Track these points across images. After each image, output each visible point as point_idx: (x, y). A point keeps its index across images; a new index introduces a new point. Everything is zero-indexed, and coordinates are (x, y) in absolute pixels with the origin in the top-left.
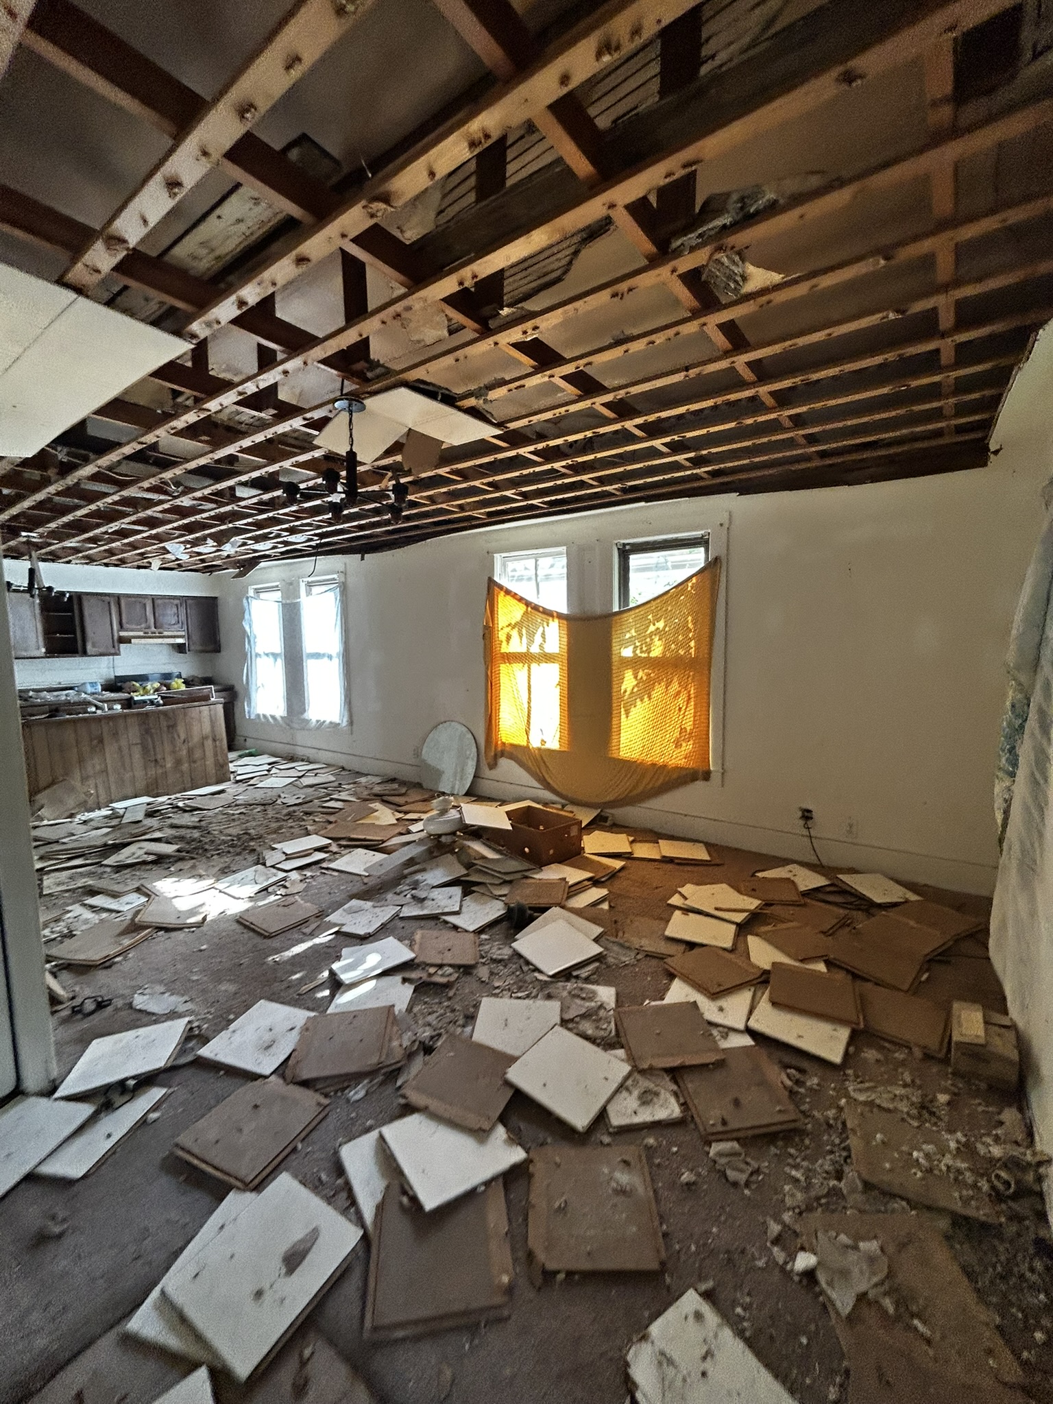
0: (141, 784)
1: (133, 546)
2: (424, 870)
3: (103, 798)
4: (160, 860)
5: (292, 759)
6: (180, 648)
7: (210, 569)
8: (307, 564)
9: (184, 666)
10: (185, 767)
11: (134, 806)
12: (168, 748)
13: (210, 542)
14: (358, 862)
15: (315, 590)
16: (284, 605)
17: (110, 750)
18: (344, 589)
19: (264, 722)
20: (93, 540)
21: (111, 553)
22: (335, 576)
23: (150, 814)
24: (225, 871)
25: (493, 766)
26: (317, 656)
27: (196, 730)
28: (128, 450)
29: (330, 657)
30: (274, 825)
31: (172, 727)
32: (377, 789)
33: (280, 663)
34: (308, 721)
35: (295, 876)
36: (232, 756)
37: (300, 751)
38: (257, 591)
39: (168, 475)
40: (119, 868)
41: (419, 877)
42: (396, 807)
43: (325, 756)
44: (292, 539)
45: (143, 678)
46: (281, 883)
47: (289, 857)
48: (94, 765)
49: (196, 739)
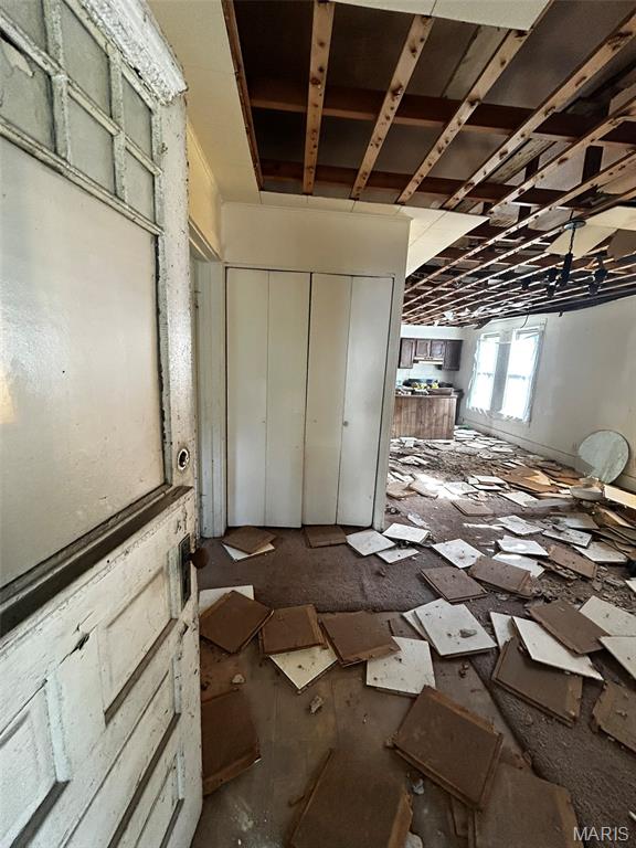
0: (413, 432)
1: (429, 314)
2: (565, 517)
3: (397, 434)
4: (420, 466)
5: (488, 435)
6: (439, 367)
7: (462, 325)
8: (521, 320)
9: (439, 377)
10: (434, 427)
11: (410, 442)
12: (427, 416)
13: (467, 310)
14: (521, 498)
15: (523, 336)
16: (500, 345)
17: (404, 412)
20: (413, 313)
21: (419, 318)
22: (539, 327)
23: (415, 446)
24: (448, 480)
26: (516, 377)
27: (441, 409)
29: (524, 378)
30: (475, 466)
31: (431, 406)
32: (540, 464)
33: (492, 380)
34: (502, 415)
35: (483, 493)
36: (456, 427)
37: (494, 432)
38: (486, 337)
39: (457, 279)
40: (404, 464)
41: (561, 519)
42: (552, 477)
43: (508, 438)
44: (515, 305)
45: (418, 381)
46: (475, 494)
47: (481, 483)
48: (397, 418)
49: (441, 414)
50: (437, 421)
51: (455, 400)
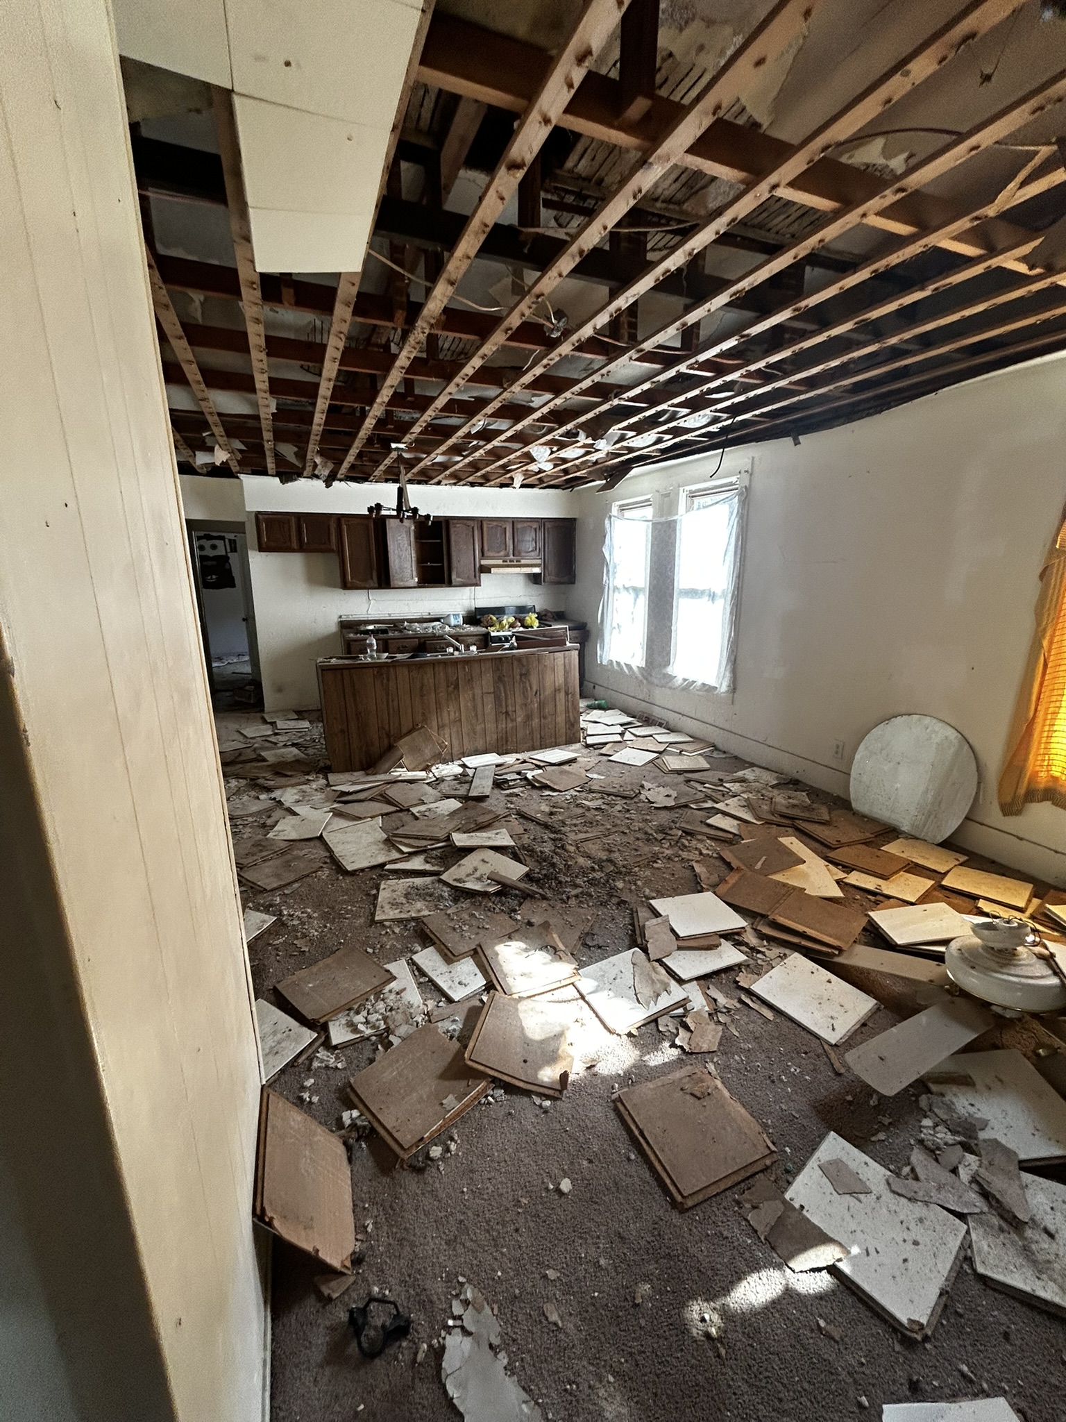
0: (491, 738)
3: (456, 750)
5: (648, 721)
7: (571, 484)
9: (537, 598)
10: (536, 722)
11: (483, 767)
12: (519, 699)
15: (700, 502)
17: (465, 698)
18: (746, 497)
19: (616, 670)
21: (476, 466)
22: (734, 479)
26: (693, 593)
27: (549, 680)
29: (713, 596)
33: (643, 600)
34: (672, 678)
36: (583, 704)
38: (622, 509)
45: (499, 611)
48: (449, 713)
49: (548, 692)
50: (542, 706)
51: (575, 654)
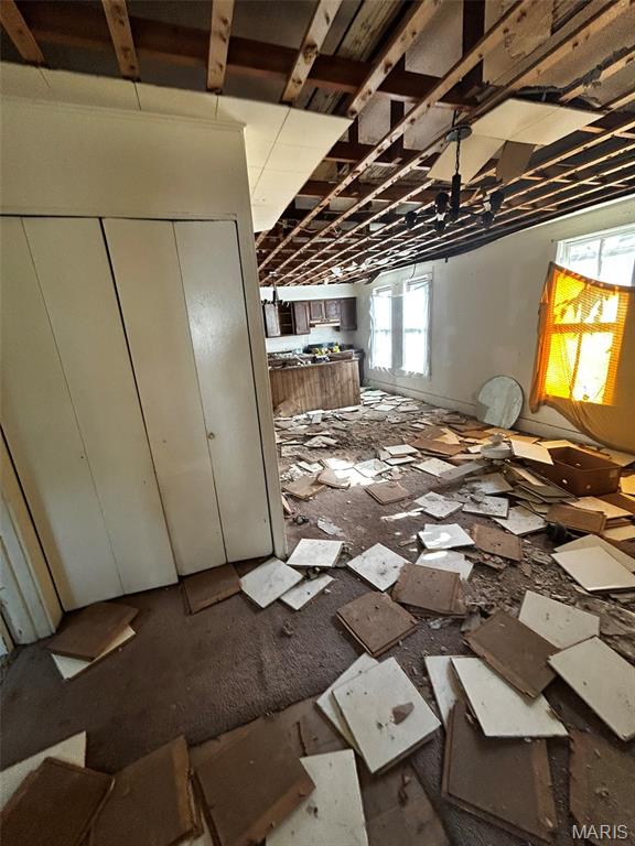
0: (319, 403)
1: (316, 272)
2: (480, 481)
3: (304, 409)
4: (328, 447)
5: (394, 394)
6: (337, 329)
7: (353, 281)
8: (409, 270)
9: (338, 339)
10: (339, 395)
11: (317, 415)
12: (332, 385)
13: (354, 263)
14: (434, 467)
15: (412, 287)
16: (393, 299)
17: (307, 384)
18: (431, 284)
19: (379, 371)
20: (299, 272)
21: (306, 277)
22: (426, 276)
23: (324, 420)
24: (359, 459)
25: (535, 411)
26: (412, 330)
27: (345, 376)
28: (314, 213)
29: (420, 331)
30: (385, 435)
31: (334, 373)
32: (446, 418)
33: (390, 335)
34: (403, 372)
35: (396, 469)
36: (362, 389)
37: (398, 390)
38: (378, 291)
39: (334, 225)
40: (311, 448)
41: (475, 485)
42: (459, 432)
43: (414, 394)
44: (401, 254)
45: (320, 346)
46: (389, 472)
47: (393, 457)
48: (300, 391)
49: (345, 380)
50: (342, 388)
51: (357, 363)
